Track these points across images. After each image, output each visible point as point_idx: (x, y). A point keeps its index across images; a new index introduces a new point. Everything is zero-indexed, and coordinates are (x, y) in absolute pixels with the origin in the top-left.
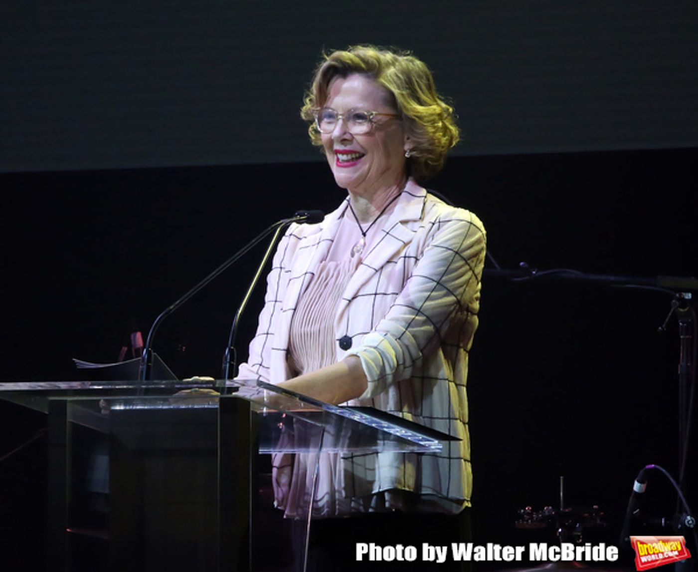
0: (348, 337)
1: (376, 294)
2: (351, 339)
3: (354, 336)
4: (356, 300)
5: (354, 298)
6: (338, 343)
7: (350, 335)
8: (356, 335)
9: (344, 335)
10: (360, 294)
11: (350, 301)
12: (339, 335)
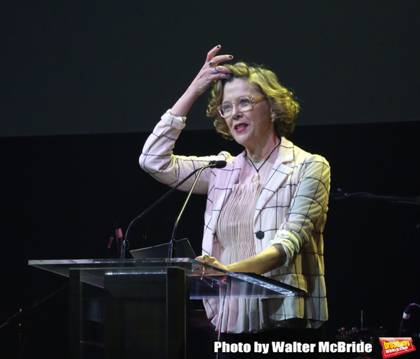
0: (262, 231)
1: (277, 207)
2: (263, 233)
3: (265, 231)
4: (264, 210)
5: (263, 208)
6: (255, 235)
7: (263, 230)
8: (266, 231)
9: (259, 230)
10: (266, 207)
11: (261, 211)
12: (256, 230)
